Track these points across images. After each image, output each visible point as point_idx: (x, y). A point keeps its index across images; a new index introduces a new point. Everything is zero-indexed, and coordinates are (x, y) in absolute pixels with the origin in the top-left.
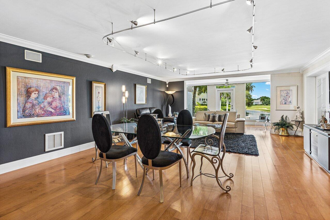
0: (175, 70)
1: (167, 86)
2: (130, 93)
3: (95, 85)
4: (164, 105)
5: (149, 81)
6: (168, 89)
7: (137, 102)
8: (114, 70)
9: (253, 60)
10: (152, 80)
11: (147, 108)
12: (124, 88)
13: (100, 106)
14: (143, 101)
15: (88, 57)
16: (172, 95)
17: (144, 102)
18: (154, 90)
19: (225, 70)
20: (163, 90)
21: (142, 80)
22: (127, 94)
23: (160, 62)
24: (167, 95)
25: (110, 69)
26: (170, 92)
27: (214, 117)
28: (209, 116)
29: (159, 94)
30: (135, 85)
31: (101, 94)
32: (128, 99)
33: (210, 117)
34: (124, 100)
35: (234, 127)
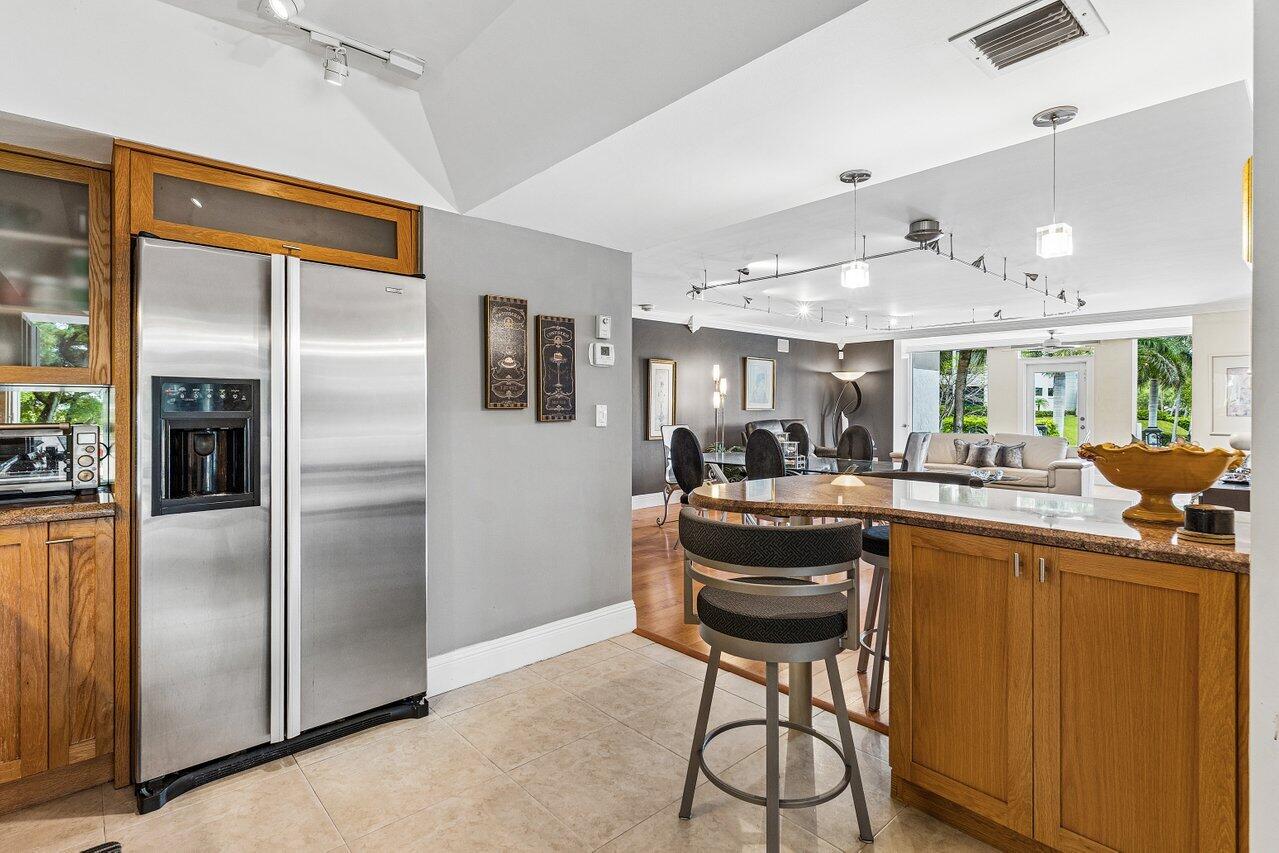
0: (850, 320)
1: (841, 356)
2: (731, 382)
3: (655, 366)
4: (829, 414)
5: (783, 347)
6: (842, 366)
7: (749, 406)
8: (694, 329)
9: (1065, 294)
10: (794, 343)
11: (776, 421)
12: (716, 371)
13: (665, 413)
14: (765, 401)
15: (646, 310)
16: (854, 383)
17: (769, 406)
18: (797, 372)
19: (1002, 314)
20: (826, 367)
21: (763, 345)
22: (724, 386)
23: (804, 310)
24: (841, 384)
25: (686, 326)
26: (847, 376)
27: (982, 452)
28: (968, 448)
29: (812, 383)
30: (744, 360)
31: (665, 386)
32: (728, 397)
33: (971, 452)
34: (717, 401)
35: (1045, 484)
